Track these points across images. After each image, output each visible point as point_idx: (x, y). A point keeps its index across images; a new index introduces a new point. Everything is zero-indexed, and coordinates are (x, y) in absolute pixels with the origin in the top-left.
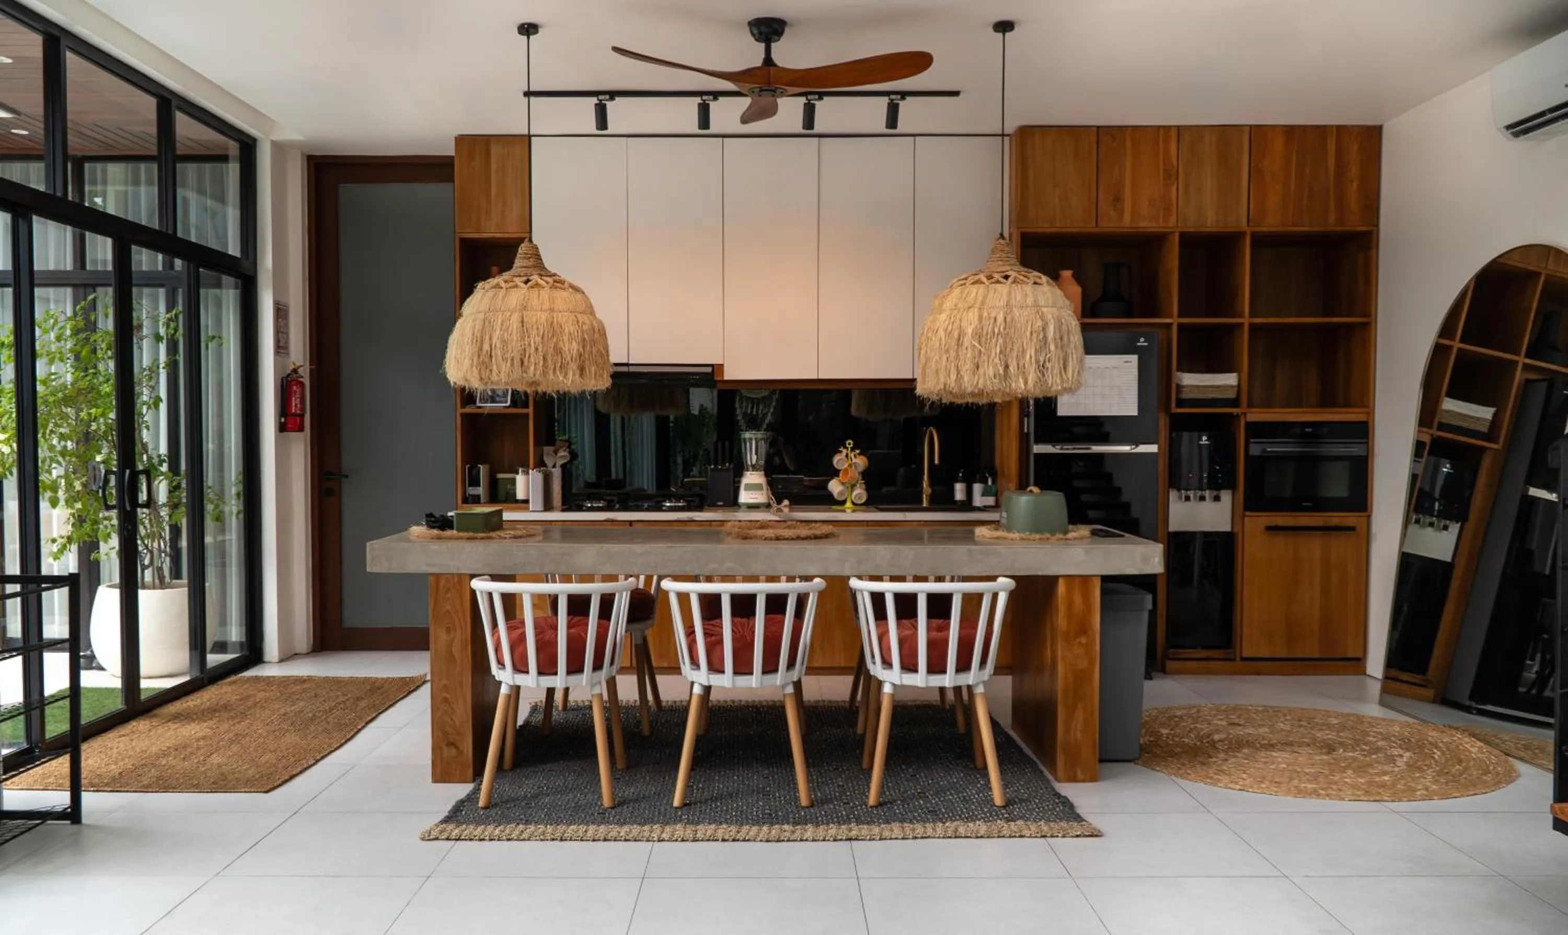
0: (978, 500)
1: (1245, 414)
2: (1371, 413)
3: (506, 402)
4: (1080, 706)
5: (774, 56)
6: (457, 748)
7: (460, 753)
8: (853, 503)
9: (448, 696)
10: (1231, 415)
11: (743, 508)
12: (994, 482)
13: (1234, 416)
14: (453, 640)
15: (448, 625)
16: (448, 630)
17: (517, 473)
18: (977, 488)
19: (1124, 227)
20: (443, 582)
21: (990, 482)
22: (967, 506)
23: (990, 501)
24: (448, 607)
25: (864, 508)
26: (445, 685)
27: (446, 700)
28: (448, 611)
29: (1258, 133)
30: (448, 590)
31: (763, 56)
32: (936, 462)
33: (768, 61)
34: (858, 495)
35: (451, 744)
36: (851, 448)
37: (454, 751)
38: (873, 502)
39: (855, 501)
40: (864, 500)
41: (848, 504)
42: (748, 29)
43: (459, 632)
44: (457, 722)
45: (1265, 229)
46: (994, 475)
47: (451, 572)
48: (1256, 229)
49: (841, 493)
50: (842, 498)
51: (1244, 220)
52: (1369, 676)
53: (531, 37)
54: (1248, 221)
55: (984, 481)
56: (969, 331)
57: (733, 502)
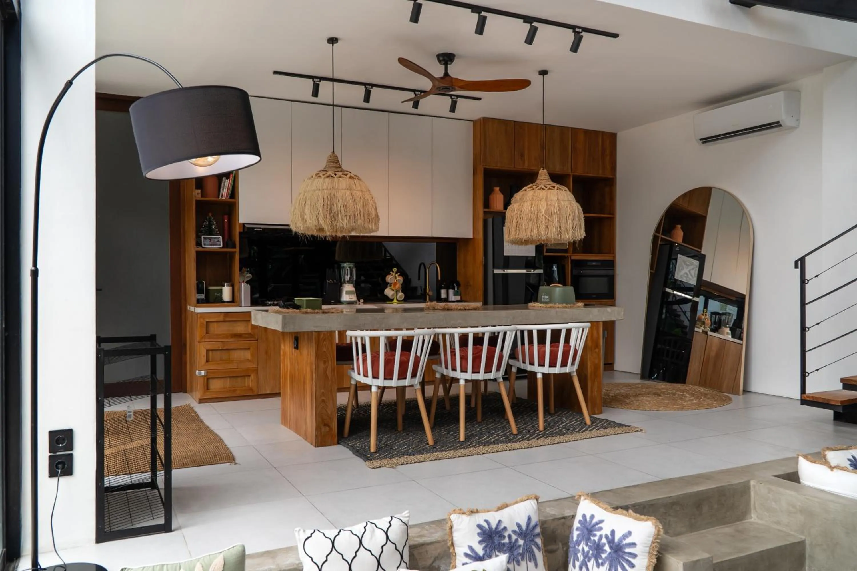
0: (452, 297)
1: (571, 256)
2: (614, 257)
3: (220, 245)
4: (596, 380)
5: (449, 72)
6: (329, 426)
7: (331, 429)
8: (397, 300)
9: (324, 398)
10: (564, 256)
11: (345, 303)
12: (458, 289)
13: (566, 257)
14: (327, 367)
15: (325, 360)
16: (325, 362)
17: (224, 286)
18: (451, 292)
19: (525, 169)
20: (322, 336)
21: (456, 289)
22: (446, 300)
23: (458, 298)
24: (325, 349)
25: (403, 302)
26: (323, 393)
27: (323, 401)
28: (325, 352)
29: (575, 131)
30: (324, 340)
31: (444, 72)
32: (439, 279)
33: (446, 74)
34: (401, 297)
35: (326, 425)
36: (396, 272)
37: (327, 428)
38: (405, 301)
39: (398, 299)
40: (403, 298)
41: (395, 301)
42: (436, 58)
43: (330, 363)
44: (329, 413)
45: (577, 174)
46: (459, 285)
47: (327, 330)
48: (574, 174)
49: (393, 295)
50: (392, 298)
51: (570, 171)
52: (616, 371)
53: (334, 45)
54: (571, 170)
55: (453, 288)
56: (543, 211)
57: (338, 302)
